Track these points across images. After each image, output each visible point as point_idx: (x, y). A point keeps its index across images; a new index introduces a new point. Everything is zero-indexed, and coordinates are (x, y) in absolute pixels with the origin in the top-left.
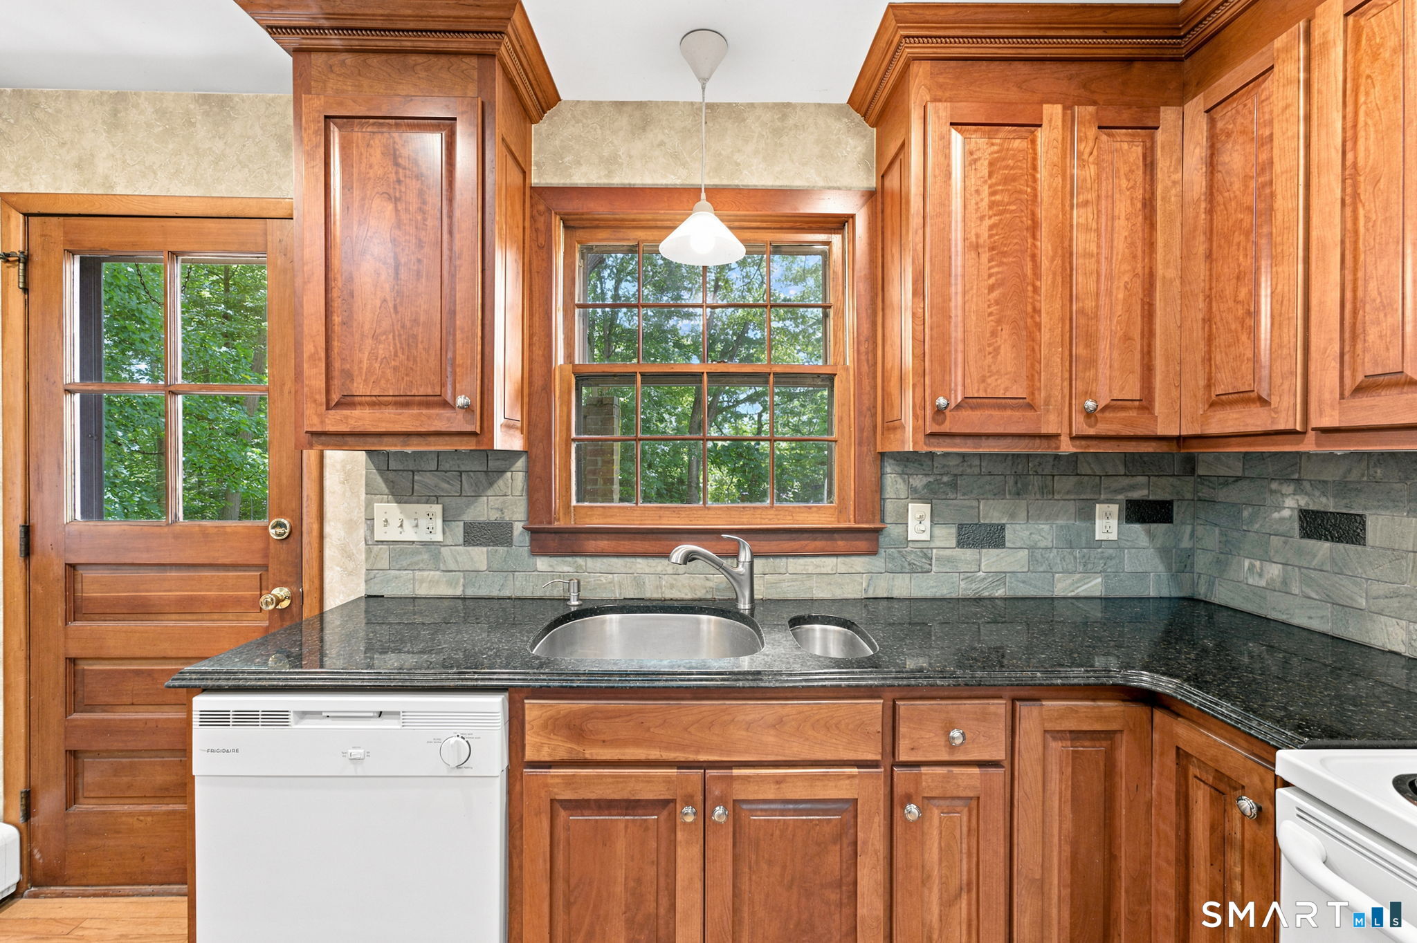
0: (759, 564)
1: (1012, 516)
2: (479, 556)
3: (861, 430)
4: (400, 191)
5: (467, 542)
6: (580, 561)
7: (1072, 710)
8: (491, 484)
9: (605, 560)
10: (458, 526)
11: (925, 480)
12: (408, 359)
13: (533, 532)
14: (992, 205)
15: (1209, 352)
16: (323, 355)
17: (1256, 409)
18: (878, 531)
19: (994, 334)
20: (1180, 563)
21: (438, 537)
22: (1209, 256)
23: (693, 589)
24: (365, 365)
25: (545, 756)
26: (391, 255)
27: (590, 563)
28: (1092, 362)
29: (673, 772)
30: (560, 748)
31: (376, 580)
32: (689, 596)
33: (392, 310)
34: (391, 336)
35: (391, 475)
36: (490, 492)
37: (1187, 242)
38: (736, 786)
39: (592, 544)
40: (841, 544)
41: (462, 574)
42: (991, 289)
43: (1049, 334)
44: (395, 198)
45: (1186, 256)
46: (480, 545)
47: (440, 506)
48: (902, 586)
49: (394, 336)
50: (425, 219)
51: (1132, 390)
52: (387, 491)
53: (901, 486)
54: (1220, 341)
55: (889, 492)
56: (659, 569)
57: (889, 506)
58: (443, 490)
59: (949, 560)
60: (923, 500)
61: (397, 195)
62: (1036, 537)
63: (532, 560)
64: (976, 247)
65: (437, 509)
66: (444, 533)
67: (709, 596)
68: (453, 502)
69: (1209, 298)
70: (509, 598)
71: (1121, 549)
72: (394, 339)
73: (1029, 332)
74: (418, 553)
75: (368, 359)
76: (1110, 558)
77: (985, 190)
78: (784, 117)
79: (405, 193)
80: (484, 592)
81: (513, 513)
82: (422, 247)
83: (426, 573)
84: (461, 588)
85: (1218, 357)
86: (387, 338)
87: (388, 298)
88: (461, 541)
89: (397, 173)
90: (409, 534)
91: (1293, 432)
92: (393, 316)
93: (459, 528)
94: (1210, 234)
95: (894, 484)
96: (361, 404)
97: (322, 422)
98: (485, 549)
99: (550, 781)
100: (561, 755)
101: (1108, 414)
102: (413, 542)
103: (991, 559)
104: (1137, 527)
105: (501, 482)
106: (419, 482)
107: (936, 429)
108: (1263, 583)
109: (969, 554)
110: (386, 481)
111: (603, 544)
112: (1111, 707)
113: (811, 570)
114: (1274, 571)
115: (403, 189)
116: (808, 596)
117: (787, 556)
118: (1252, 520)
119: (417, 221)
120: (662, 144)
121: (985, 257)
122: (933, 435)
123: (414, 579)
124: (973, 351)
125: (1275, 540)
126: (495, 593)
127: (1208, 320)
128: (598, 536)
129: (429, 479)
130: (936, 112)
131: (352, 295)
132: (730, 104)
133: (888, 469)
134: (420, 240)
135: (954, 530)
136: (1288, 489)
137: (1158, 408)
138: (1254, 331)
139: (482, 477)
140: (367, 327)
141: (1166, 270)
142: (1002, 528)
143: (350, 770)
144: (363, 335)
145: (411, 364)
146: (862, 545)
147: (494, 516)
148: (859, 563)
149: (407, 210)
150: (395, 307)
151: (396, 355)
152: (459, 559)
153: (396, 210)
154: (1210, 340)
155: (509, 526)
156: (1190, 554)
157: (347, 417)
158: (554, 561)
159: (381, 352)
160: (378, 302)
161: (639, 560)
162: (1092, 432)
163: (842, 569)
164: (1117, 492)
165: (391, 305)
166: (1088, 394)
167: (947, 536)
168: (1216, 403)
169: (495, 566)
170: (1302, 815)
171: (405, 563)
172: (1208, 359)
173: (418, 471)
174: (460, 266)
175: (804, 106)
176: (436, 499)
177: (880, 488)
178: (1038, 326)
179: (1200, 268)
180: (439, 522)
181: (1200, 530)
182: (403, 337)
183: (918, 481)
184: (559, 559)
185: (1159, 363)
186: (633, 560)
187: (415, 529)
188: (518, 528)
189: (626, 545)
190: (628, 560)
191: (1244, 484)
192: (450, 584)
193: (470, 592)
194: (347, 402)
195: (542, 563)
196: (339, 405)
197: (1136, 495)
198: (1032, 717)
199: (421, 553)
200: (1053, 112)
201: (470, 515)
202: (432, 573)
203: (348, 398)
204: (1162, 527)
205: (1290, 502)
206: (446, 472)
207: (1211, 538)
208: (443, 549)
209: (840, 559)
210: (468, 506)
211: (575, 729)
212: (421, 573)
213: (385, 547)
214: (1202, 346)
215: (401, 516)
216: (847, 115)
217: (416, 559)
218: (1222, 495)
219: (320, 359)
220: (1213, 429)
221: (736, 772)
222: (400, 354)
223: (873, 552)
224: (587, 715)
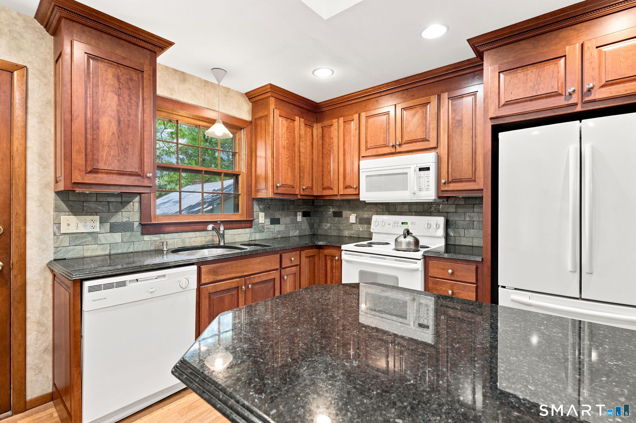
0: (226, 231)
1: (282, 216)
2: (117, 237)
3: (248, 191)
4: (121, 92)
5: (111, 231)
6: (162, 235)
7: (309, 252)
8: (123, 207)
9: (172, 234)
10: (107, 225)
11: (263, 206)
12: (124, 157)
13: (142, 225)
14: (287, 138)
15: (323, 178)
16: (84, 151)
17: (331, 190)
18: (252, 221)
19: (287, 169)
20: (311, 226)
21: (97, 230)
22: (322, 157)
23: (201, 242)
24: (105, 157)
25: (207, 281)
26: (117, 116)
27: (166, 236)
28: (304, 178)
29: (238, 279)
30: (211, 278)
31: (61, 252)
32: (199, 245)
33: (117, 138)
34: (116, 148)
35: (70, 203)
36: (123, 210)
37: (318, 154)
38: (252, 279)
39: (167, 229)
40: (243, 225)
41: (109, 245)
42: (287, 158)
43: (297, 171)
44: (118, 94)
45: (318, 156)
46: (118, 232)
47: (98, 217)
48: (258, 237)
49: (118, 147)
50: (131, 106)
51: (310, 185)
52: (68, 210)
53: (257, 208)
54: (325, 176)
55: (255, 210)
56: (191, 236)
57: (255, 213)
58: (99, 209)
59: (269, 228)
60: (262, 211)
61: (119, 93)
62: (286, 221)
63: (142, 237)
64: (284, 147)
65: (97, 218)
66: (100, 228)
67: (206, 244)
68: (105, 215)
69: (322, 166)
70: (132, 252)
71: (302, 223)
72: (118, 148)
73: (293, 169)
74: (86, 237)
75: (106, 155)
76: (300, 226)
77: (286, 134)
78: (228, 92)
79: (123, 93)
80: (120, 251)
81: (134, 218)
82: (130, 116)
83: (90, 246)
84: (109, 251)
85: (325, 179)
86: (115, 148)
87: (115, 133)
88: (109, 231)
89: (119, 85)
90: (82, 229)
91: (336, 195)
92: (118, 140)
93: (107, 226)
94: (323, 154)
95: (256, 208)
96: (102, 173)
97: (83, 179)
98: (120, 234)
99: (209, 288)
100: (211, 280)
101: (306, 190)
102: (83, 233)
103: (277, 227)
104: (305, 218)
105: (128, 206)
106: (86, 206)
107: (277, 192)
108: (327, 228)
109: (273, 226)
110: (67, 205)
111: (172, 228)
112: (315, 250)
113: (235, 233)
114: (329, 225)
115: (122, 92)
116: (234, 241)
117: (229, 229)
118: (325, 215)
119: (128, 105)
120: (190, 89)
121: (286, 150)
122: (276, 193)
123: (83, 249)
124: (283, 173)
125: (329, 218)
126: (125, 251)
127: (322, 171)
128: (170, 226)
129: (93, 205)
130: (276, 111)
131: (98, 128)
132: (212, 83)
133: (255, 203)
134: (130, 113)
135: (269, 220)
136: (331, 207)
137: (314, 189)
138: (330, 174)
139: (119, 204)
140: (105, 142)
141: (315, 159)
142: (279, 219)
143: (150, 296)
144: (103, 146)
145: (125, 159)
146: (248, 225)
147: (125, 220)
148: (247, 230)
149: (124, 101)
150: (118, 137)
151: (119, 155)
152: (108, 238)
153: (119, 98)
154: (323, 175)
155: (132, 224)
156: (313, 224)
157: (96, 178)
158: (151, 236)
159: (112, 153)
160: (111, 134)
161: (183, 233)
162: (304, 194)
163: (243, 232)
164: (301, 209)
165: (117, 136)
166: (303, 185)
167: (268, 221)
168: (324, 189)
169: (125, 240)
170: (345, 254)
171: (78, 243)
172: (323, 179)
173: (86, 201)
174: (146, 126)
175: (233, 90)
176: (96, 213)
177: (253, 209)
178: (295, 168)
179: (321, 160)
180: (98, 223)
181: (315, 218)
182: (122, 148)
183: (261, 207)
184: (154, 235)
185: (314, 179)
186: (182, 233)
187: (85, 227)
188: (136, 224)
189: (180, 228)
190: (180, 233)
191: (323, 207)
192: (103, 249)
193: (113, 252)
194: (95, 171)
195: (147, 238)
196: (90, 172)
197: (304, 210)
198: (304, 253)
199: (87, 237)
200: (297, 118)
201: (113, 220)
202: (93, 246)
203: (96, 170)
204: (309, 218)
205: (331, 210)
206: (101, 202)
207: (317, 220)
208: (99, 235)
209: (243, 229)
210: (112, 216)
211: (214, 272)
212: (87, 246)
213: (66, 236)
214: (321, 176)
215: (77, 221)
216: (244, 97)
217: (84, 240)
218: (320, 209)
219: (82, 152)
220: (324, 194)
221: (252, 276)
222: (120, 154)
223: (251, 227)
224: (217, 268)
